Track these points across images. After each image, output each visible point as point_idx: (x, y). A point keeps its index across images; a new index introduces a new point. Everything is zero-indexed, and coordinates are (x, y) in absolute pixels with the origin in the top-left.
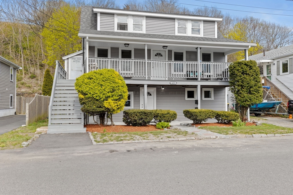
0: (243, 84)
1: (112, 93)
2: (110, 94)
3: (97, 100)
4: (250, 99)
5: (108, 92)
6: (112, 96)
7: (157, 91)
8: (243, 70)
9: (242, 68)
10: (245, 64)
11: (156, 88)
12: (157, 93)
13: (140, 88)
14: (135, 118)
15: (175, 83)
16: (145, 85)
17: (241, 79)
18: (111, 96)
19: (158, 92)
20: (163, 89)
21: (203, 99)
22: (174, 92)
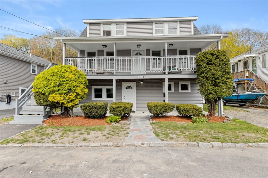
0: (208, 75)
1: (58, 87)
2: (56, 88)
3: (43, 94)
4: (215, 92)
5: (54, 87)
6: (59, 90)
7: (136, 85)
8: (208, 61)
9: (207, 58)
10: (212, 54)
11: (135, 82)
12: (136, 87)
13: (122, 82)
14: (86, 111)
15: (142, 77)
16: (113, 80)
17: (206, 70)
18: (57, 90)
19: (138, 86)
20: (142, 83)
21: (180, 92)
22: (152, 86)
